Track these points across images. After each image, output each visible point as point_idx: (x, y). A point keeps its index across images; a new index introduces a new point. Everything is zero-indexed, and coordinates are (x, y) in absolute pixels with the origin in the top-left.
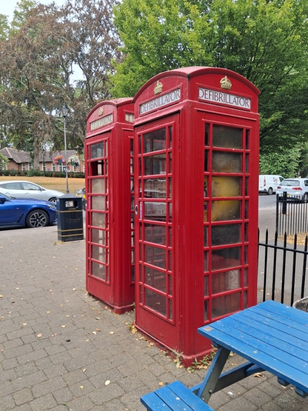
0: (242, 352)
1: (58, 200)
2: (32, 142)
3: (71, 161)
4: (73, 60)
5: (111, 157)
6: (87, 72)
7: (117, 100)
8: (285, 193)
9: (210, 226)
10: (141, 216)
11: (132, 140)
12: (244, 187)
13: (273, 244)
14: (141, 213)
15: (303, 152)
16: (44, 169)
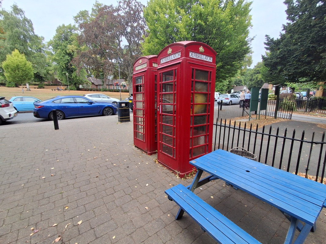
1: (118, 103)
2: (103, 75)
3: (122, 84)
4: (122, 34)
5: (146, 83)
6: (129, 41)
7: (148, 56)
8: (222, 101)
9: (193, 116)
10: (160, 112)
11: (156, 75)
12: (208, 98)
13: (220, 124)
14: (160, 110)
15: (230, 82)
16: (109, 88)
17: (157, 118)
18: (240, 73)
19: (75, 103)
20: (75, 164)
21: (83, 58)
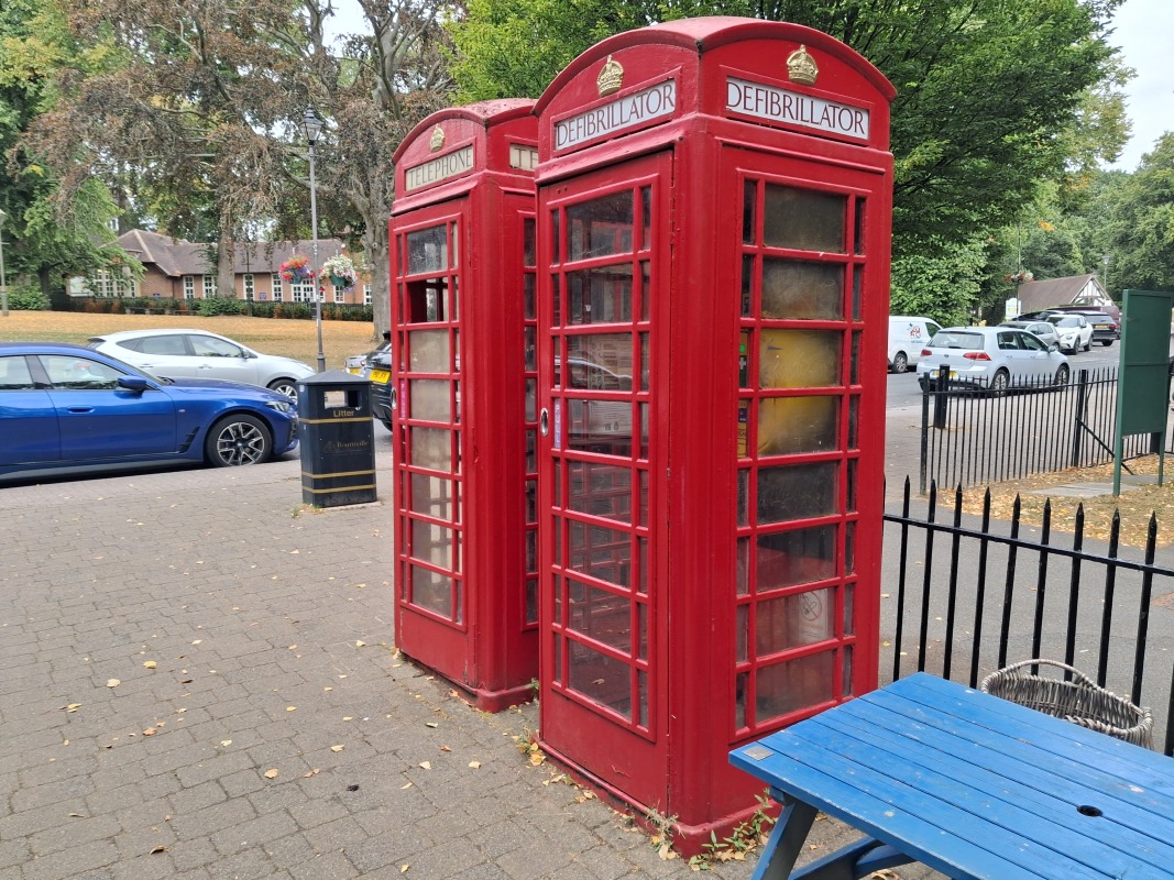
0: (852, 814)
1: (302, 389)
2: (213, 215)
3: (332, 271)
5: (469, 270)
6: (376, 11)
7: (487, 107)
8: (945, 369)
9: (755, 469)
10: (558, 440)
11: (530, 221)
12: (848, 359)
13: (924, 519)
14: (558, 430)
15: (995, 253)
16: (250, 295)
17: (535, 478)
18: (1054, 196)
19: (39, 386)
20: (29, 768)
21: (98, 115)
